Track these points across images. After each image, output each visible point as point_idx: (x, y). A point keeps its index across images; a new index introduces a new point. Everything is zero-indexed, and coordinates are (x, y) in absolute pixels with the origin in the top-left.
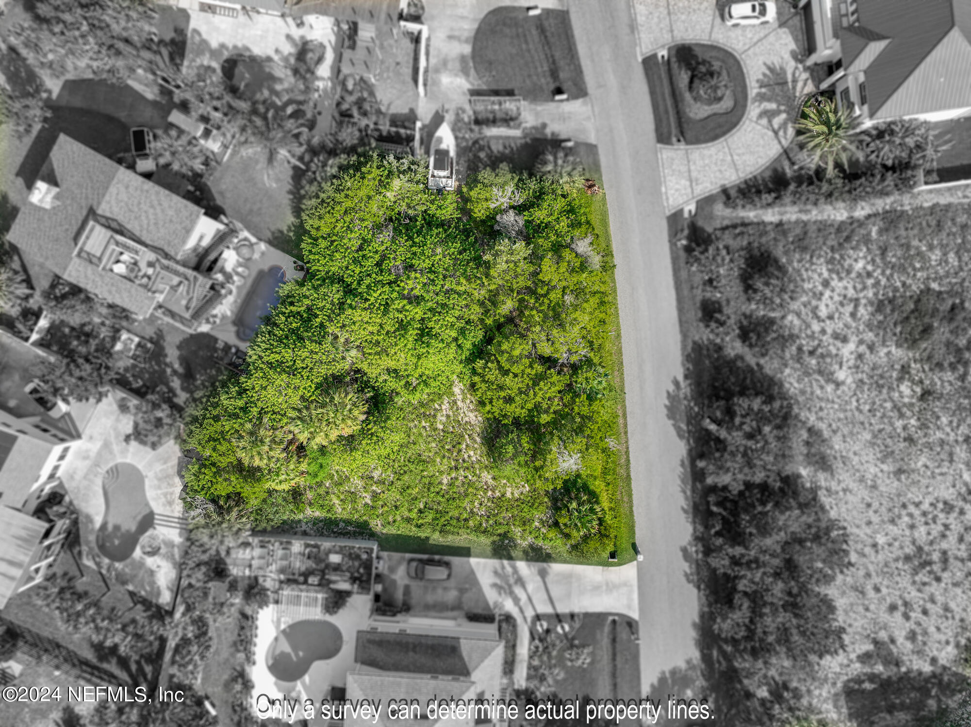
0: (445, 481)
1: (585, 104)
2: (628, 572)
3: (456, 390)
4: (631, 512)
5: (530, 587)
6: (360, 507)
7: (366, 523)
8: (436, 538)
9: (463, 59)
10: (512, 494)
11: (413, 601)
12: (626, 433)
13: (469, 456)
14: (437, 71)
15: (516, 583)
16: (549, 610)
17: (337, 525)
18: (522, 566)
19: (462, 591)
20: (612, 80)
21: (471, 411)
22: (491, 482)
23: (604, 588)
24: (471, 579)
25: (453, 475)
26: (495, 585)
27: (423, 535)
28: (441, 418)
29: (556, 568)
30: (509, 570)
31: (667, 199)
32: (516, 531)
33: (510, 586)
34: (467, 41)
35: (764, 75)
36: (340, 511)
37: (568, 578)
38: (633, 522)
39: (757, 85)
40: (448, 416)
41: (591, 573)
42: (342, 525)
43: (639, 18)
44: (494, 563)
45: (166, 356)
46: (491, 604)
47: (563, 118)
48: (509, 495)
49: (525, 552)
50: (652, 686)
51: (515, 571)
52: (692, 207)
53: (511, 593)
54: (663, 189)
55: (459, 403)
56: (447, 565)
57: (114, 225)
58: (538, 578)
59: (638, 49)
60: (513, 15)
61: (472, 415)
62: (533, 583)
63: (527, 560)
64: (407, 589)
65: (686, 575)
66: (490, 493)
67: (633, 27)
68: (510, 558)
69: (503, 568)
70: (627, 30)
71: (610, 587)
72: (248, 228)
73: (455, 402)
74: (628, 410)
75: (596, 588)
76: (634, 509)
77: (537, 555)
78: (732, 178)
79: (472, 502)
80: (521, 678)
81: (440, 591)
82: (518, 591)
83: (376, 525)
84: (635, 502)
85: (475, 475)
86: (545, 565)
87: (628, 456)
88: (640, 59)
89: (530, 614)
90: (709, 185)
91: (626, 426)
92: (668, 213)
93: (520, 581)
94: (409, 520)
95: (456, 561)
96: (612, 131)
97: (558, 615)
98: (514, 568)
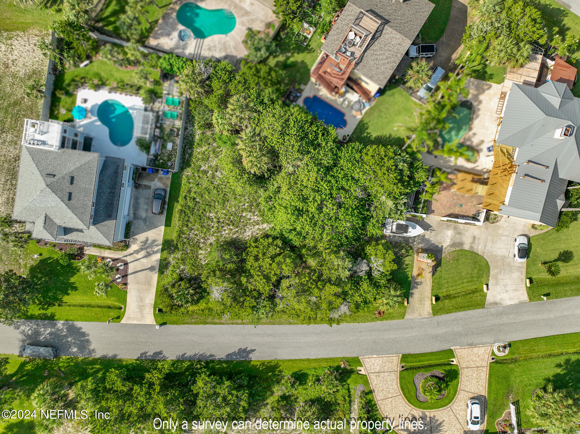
0: (211, 215)
1: (429, 314)
2: (150, 319)
3: (265, 225)
4: (185, 323)
5: (144, 260)
6: (200, 163)
7: (189, 166)
8: (178, 207)
9: (461, 244)
10: (201, 254)
11: (140, 191)
12: (232, 324)
13: (225, 230)
14: (455, 228)
15: (147, 252)
16: (130, 271)
17: (189, 148)
19: (145, 220)
20: (441, 331)
21: (252, 233)
22: (209, 242)
23: (141, 304)
24: (152, 226)
25: (215, 220)
26: (147, 240)
27: (180, 199)
28: (249, 215)
29: (155, 276)
30: (156, 249)
31: (369, 358)
32: (178, 255)
33: (146, 249)
34: (471, 247)
35: (437, 420)
36: (198, 151)
37: (149, 283)
38: (179, 324)
39: (432, 416)
40: (250, 219)
41: (150, 297)
42: (190, 151)
43: (477, 349)
44: (161, 241)
45: (298, 54)
46: (136, 237)
47: (421, 300)
48: (200, 252)
49: (165, 259)
50: (81, 328)
51: (155, 253)
52: (363, 372)
53: (142, 249)
54: (375, 356)
55: (257, 226)
56: (161, 213)
57: (378, 34)
58: (149, 266)
59: (459, 347)
60: (485, 275)
61: (250, 233)
62: (147, 263)
63: (161, 260)
64: (149, 187)
65: (146, 353)
66: (202, 241)
67: (471, 345)
68: (163, 250)
69: (157, 245)
70: (470, 342)
71: (141, 308)
72: (371, 109)
73: (258, 224)
74: (246, 326)
75: (141, 300)
76: (187, 325)
77: (163, 266)
78: (378, 397)
79: (198, 230)
80: (89, 251)
81: (146, 207)
82: (143, 253)
83: (188, 172)
84: (191, 326)
85: (214, 233)
86: (157, 270)
87: (218, 324)
88: (452, 348)
89: (129, 259)
90: (375, 383)
91: (237, 324)
92: (360, 358)
93: (148, 255)
94: (189, 191)
95: (163, 218)
96: (412, 328)
97: (126, 275)
98: (156, 252)
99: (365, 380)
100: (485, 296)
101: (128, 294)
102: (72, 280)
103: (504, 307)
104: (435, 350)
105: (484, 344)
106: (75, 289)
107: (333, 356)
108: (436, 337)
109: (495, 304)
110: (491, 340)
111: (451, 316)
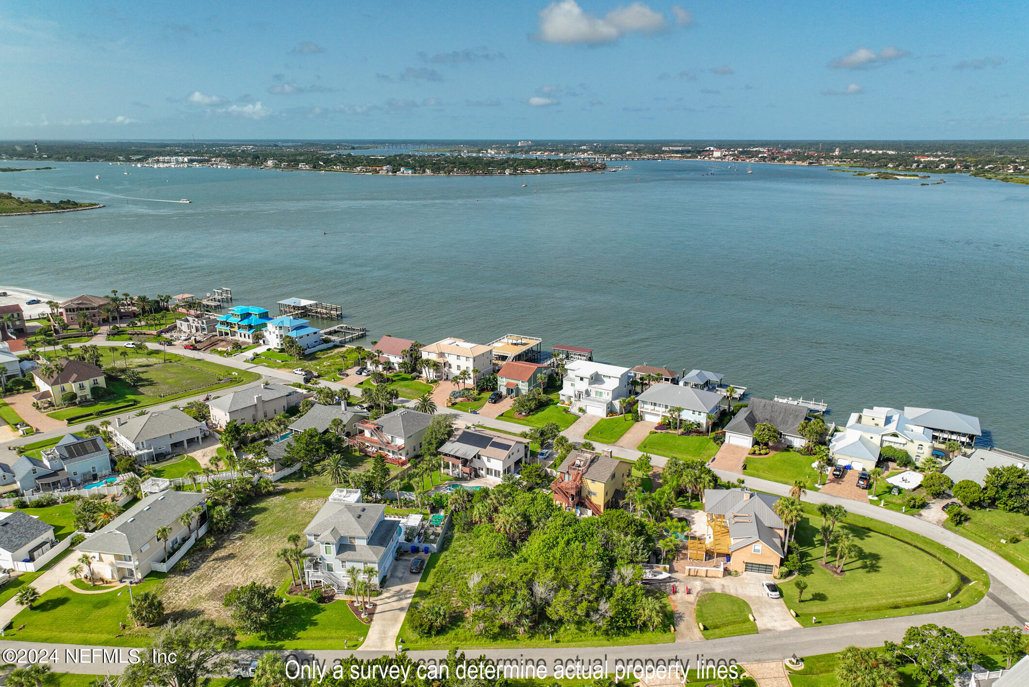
1: (700, 638)
5: (395, 603)
6: (457, 548)
7: (447, 549)
8: (434, 570)
9: (712, 589)
11: (401, 562)
16: (377, 611)
18: (409, 601)
19: (401, 578)
23: (384, 637)
24: (407, 581)
26: (402, 590)
27: (437, 565)
29: (403, 615)
30: (409, 596)
32: (430, 599)
33: (398, 595)
34: (723, 591)
37: (395, 620)
38: (423, 650)
41: (395, 631)
42: (448, 542)
44: (414, 590)
46: (390, 588)
47: (688, 628)
49: (417, 603)
51: (406, 598)
52: (641, 686)
53: (393, 596)
56: (418, 573)
57: (595, 460)
58: (399, 607)
59: (745, 663)
60: (746, 609)
62: (397, 605)
63: (411, 603)
64: (409, 560)
67: (759, 661)
68: (414, 597)
69: (410, 593)
70: (756, 658)
71: (383, 639)
75: (385, 633)
76: (433, 651)
77: (413, 607)
80: (341, 597)
81: (403, 571)
82: (395, 599)
83: (446, 552)
84: (437, 652)
86: (406, 610)
89: (378, 603)
93: (400, 599)
94: (446, 562)
95: (420, 576)
96: (686, 649)
97: (373, 614)
98: (409, 598)
100: (753, 623)
101: (371, 629)
102: (315, 618)
105: (773, 660)
106: (316, 624)
108: (716, 655)
109: (769, 630)
110: (780, 656)
111: (727, 640)
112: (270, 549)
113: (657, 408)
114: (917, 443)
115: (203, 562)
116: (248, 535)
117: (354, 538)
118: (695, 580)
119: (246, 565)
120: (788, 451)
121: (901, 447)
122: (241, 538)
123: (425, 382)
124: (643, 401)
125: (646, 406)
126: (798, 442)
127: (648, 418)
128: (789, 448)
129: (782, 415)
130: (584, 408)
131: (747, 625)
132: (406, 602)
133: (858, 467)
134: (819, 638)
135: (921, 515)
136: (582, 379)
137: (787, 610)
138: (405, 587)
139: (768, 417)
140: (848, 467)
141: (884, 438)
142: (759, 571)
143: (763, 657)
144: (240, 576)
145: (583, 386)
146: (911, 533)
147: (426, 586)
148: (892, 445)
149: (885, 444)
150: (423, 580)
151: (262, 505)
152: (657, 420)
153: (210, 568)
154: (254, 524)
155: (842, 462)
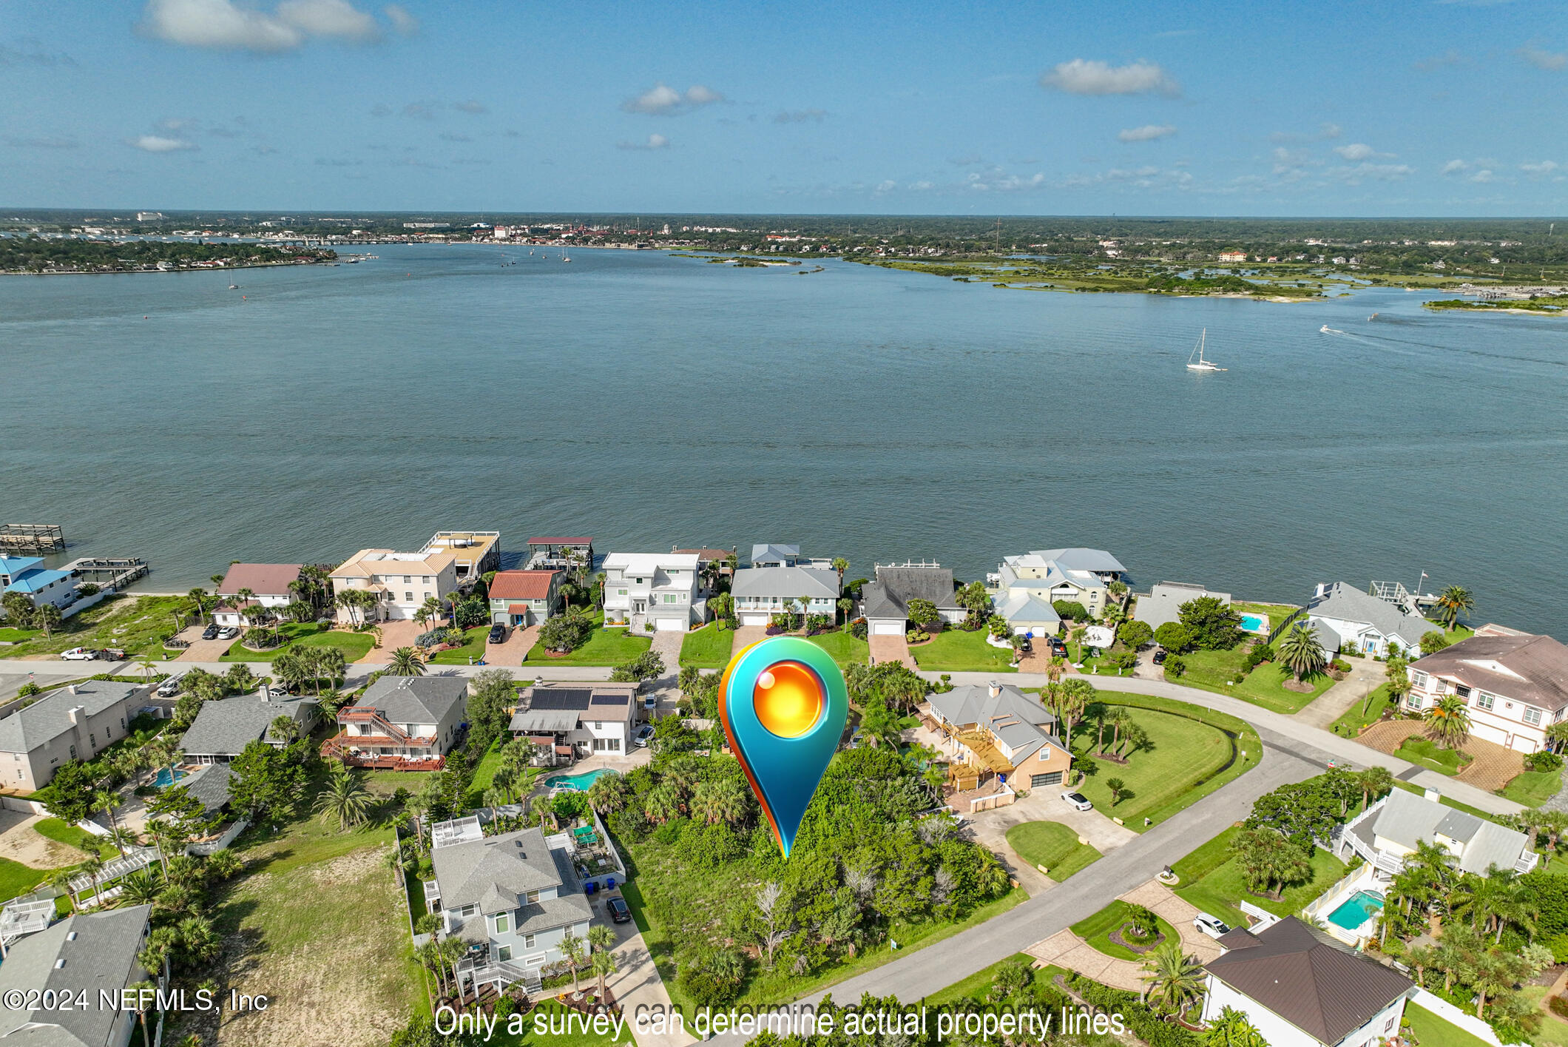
0: (699, 902)
1: (1053, 884)
5: (633, 976)
6: (650, 867)
7: (640, 873)
8: (648, 910)
9: (1013, 821)
15: (633, 965)
16: (617, 996)
18: (651, 964)
20: (1084, 890)
22: (715, 926)
24: (622, 939)
25: (707, 904)
26: (626, 952)
27: (645, 902)
29: (661, 987)
30: (644, 958)
31: (1032, 947)
32: (681, 955)
33: (628, 963)
34: (1028, 818)
37: (655, 999)
43: (1142, 887)
44: (644, 947)
47: (1030, 876)
48: (710, 940)
49: (665, 964)
51: (643, 962)
53: (622, 966)
54: (1038, 943)
56: (629, 920)
58: (645, 980)
59: (1122, 895)
60: (1069, 833)
62: (639, 977)
63: (657, 967)
66: (705, 929)
67: (1134, 886)
68: (653, 956)
69: (643, 954)
70: (1128, 885)
77: (666, 973)
80: (538, 998)
82: (626, 969)
83: (639, 881)
86: (660, 979)
88: (1116, 897)
89: (608, 983)
90: (1070, 965)
93: (635, 968)
94: (654, 892)
95: (634, 925)
96: (1049, 902)
97: (615, 1002)
98: (647, 960)
99: (1054, 970)
100: (1089, 846)
103: (1123, 847)
104: (1100, 908)
105: (1145, 881)
107: (987, 965)
108: (1086, 897)
109: (1111, 849)
110: (1146, 875)
111: (1079, 876)
112: (329, 965)
113: (761, 604)
114: (1090, 590)
115: (217, 1028)
116: (263, 956)
117: (536, 892)
118: (986, 815)
119: (312, 1005)
120: (949, 630)
121: (1073, 599)
122: (254, 964)
123: (352, 631)
124: (738, 598)
125: (743, 605)
126: (956, 617)
127: (747, 621)
128: (946, 627)
129: (924, 585)
130: (653, 624)
131: (1084, 853)
132: (649, 968)
133: (1039, 632)
134: (1165, 840)
135: (1138, 675)
136: (639, 580)
137: (1109, 820)
138: (627, 947)
139: (909, 590)
140: (1030, 635)
141: (1054, 591)
142: (1046, 783)
143: (1133, 881)
144: (319, 1026)
145: (643, 592)
146: (1146, 697)
147: (657, 934)
148: (1063, 598)
149: (1055, 599)
150: (643, 927)
151: (237, 898)
152: (765, 622)
153: (240, 1033)
154: (252, 935)
155: (1020, 631)
